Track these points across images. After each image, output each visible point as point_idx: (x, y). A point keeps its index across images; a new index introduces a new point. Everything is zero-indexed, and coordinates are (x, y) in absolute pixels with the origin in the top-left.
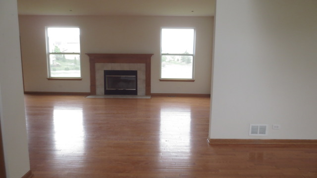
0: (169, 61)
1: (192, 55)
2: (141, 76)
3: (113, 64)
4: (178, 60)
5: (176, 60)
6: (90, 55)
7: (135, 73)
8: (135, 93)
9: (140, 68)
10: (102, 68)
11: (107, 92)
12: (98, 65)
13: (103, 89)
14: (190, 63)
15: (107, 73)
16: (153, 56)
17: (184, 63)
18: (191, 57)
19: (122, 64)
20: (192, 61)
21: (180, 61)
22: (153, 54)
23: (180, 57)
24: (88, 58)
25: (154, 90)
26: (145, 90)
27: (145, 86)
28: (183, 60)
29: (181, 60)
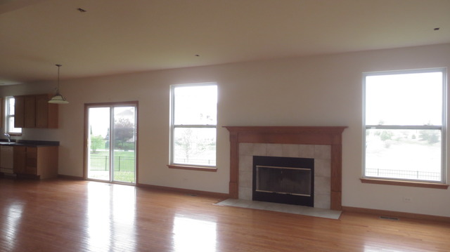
0: (398, 140)
1: (439, 128)
2: (322, 171)
3: (269, 146)
4: (414, 137)
5: (410, 137)
6: (230, 129)
7: (309, 163)
8: (309, 202)
9: (319, 153)
10: (249, 152)
11: (257, 197)
12: (243, 147)
13: (251, 189)
14: (438, 141)
15: (257, 160)
16: (345, 130)
17: (426, 142)
18: (439, 133)
19: (285, 145)
20: (440, 139)
21: (417, 139)
22: (346, 127)
23: (417, 133)
24: (227, 134)
25: (348, 200)
26: (328, 199)
27: (329, 190)
28: (424, 137)
29: (420, 136)
